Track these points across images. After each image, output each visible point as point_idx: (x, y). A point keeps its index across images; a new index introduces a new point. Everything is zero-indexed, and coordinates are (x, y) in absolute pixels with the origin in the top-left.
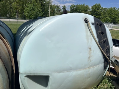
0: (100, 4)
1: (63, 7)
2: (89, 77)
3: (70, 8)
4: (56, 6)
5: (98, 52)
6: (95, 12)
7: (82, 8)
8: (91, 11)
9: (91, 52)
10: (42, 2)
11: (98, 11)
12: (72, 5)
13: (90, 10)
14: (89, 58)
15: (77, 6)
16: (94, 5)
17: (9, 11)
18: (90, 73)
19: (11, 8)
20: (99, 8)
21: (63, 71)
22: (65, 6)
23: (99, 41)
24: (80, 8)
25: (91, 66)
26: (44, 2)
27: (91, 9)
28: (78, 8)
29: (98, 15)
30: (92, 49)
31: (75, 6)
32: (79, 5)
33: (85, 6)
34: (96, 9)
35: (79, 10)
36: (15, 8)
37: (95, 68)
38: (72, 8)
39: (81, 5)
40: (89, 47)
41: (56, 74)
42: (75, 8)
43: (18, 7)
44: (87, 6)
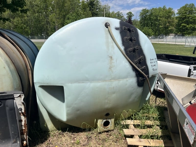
0: (193, 5)
1: (127, 14)
2: (114, 93)
3: (141, 15)
4: (116, 14)
5: (124, 62)
6: (185, 18)
7: (161, 13)
8: (177, 18)
9: (112, 61)
10: (93, 10)
11: (190, 16)
12: (143, 10)
13: (176, 16)
14: (110, 68)
15: (151, 10)
16: (183, 7)
17: (45, 27)
18: (114, 87)
19: (48, 23)
20: (192, 10)
21: (78, 81)
22: (130, 13)
23: (125, 49)
24: (157, 14)
25: (114, 79)
26: (97, 9)
27: (177, 14)
28: (154, 14)
29: (191, 24)
30: (114, 57)
31: (148, 11)
32: (156, 9)
33: (166, 10)
34: (186, 13)
35: (156, 16)
36: (54, 22)
37: (121, 82)
38: (143, 15)
39: (160, 9)
40: (111, 56)
41: (70, 84)
42: (148, 14)
43: (58, 20)
44: (169, 8)
